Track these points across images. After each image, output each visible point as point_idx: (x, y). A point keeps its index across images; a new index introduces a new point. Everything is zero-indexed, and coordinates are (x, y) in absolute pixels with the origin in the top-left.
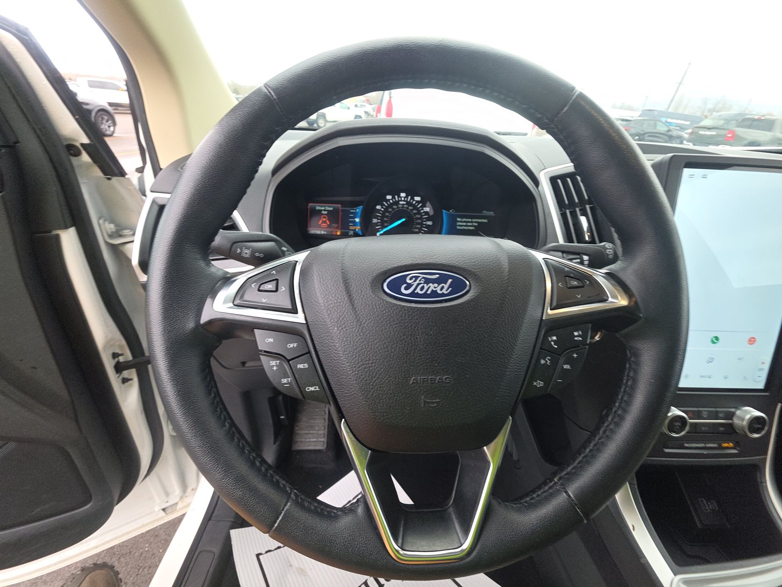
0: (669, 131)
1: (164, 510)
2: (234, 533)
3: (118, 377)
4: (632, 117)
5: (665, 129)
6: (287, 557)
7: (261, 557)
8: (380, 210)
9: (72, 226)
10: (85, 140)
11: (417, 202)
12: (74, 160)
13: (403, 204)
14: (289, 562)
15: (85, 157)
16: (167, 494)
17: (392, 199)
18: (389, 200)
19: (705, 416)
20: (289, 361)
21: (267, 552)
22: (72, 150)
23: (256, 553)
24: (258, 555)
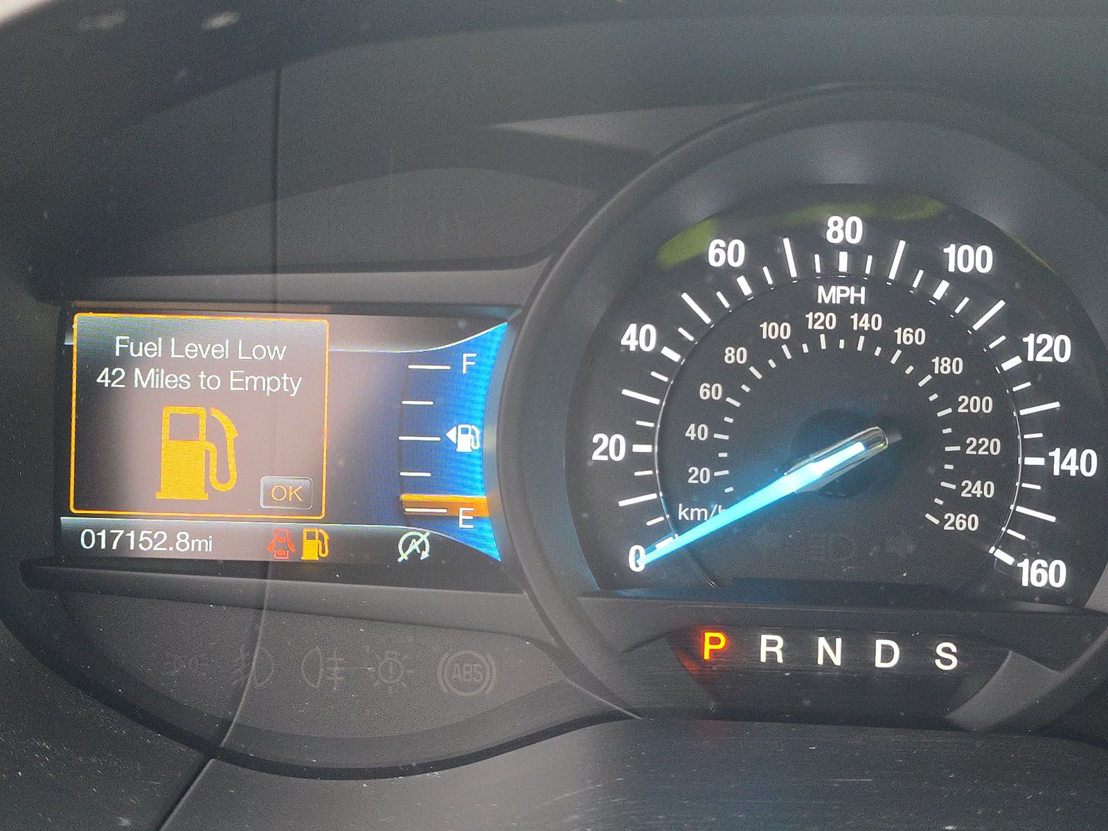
8: (656, 360)
11: (964, 283)
13: (844, 310)
17: (746, 271)
18: (728, 273)
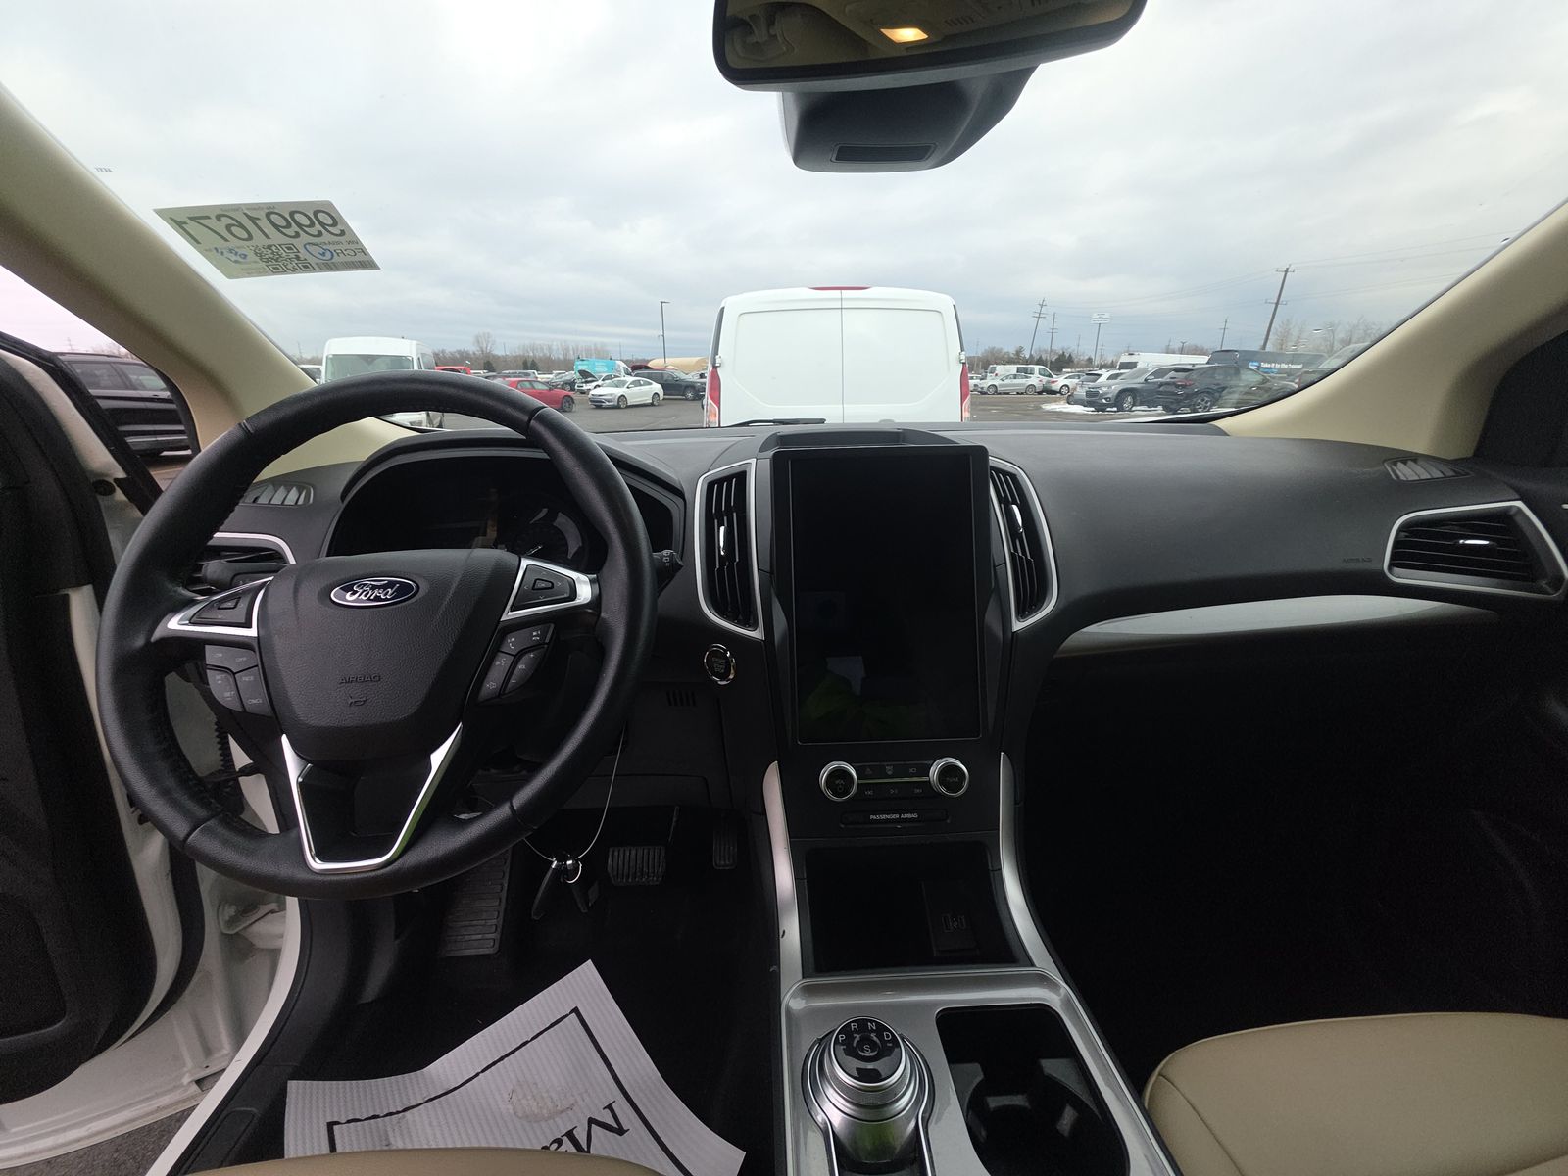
0: (1265, 381)
1: (199, 1082)
2: (294, 1087)
3: (133, 812)
4: (1193, 365)
5: (1258, 378)
6: (386, 1131)
7: (336, 1127)
9: (88, 584)
10: (121, 474)
12: (103, 501)
14: (387, 1139)
15: (119, 495)
16: (208, 1052)
19: (890, 773)
20: (234, 674)
21: (349, 1122)
22: (103, 486)
23: (329, 1121)
24: (331, 1126)
